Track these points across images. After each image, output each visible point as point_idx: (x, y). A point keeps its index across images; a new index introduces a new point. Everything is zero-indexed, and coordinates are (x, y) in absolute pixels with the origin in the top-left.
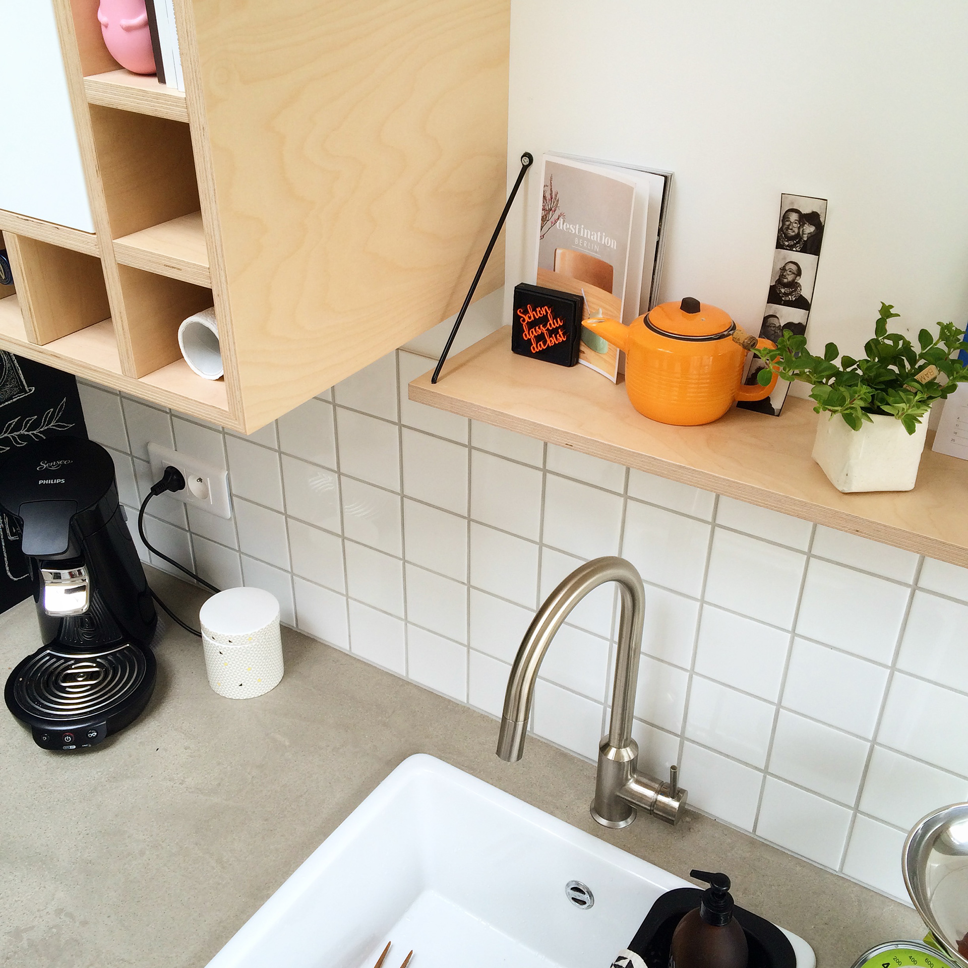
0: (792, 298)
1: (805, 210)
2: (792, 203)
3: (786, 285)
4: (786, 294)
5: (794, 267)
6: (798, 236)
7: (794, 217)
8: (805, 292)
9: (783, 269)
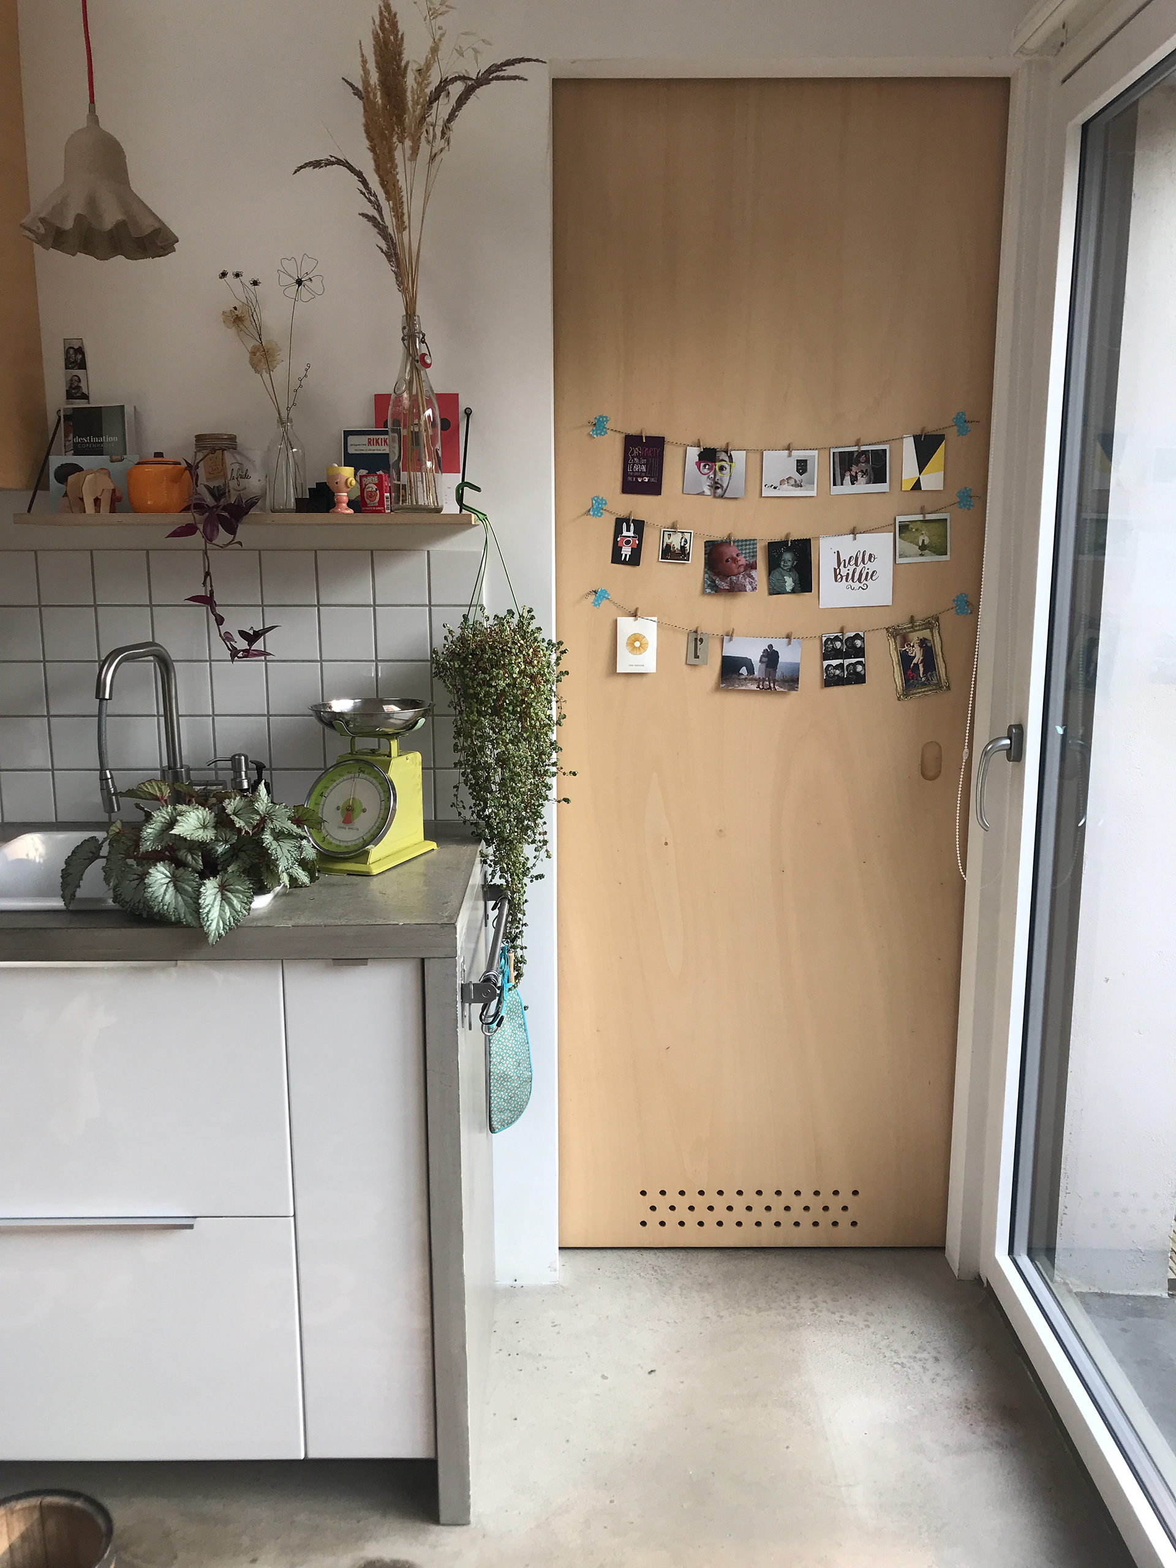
0: (78, 395)
1: (76, 347)
2: (70, 344)
3: (74, 389)
4: (76, 394)
5: (76, 378)
6: (75, 361)
7: (72, 351)
8: (85, 391)
9: (71, 380)
